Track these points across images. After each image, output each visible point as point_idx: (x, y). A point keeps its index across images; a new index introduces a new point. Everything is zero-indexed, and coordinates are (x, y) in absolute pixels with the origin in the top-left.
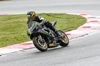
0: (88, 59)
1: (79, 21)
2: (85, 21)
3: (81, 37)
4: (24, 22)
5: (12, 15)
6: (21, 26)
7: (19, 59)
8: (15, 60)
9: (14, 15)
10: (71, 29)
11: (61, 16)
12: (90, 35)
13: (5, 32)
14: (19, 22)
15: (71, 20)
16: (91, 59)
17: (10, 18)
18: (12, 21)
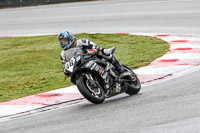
0: (171, 124)
1: (155, 49)
2: (165, 47)
3: (158, 82)
4: (45, 51)
5: (21, 38)
6: (38, 59)
7: (34, 127)
8: (26, 128)
9: (26, 38)
10: (137, 64)
11: (118, 39)
12: (176, 75)
13: (6, 72)
14: (34, 51)
15: (138, 47)
16: (176, 124)
17: (17, 42)
18: (20, 49)
